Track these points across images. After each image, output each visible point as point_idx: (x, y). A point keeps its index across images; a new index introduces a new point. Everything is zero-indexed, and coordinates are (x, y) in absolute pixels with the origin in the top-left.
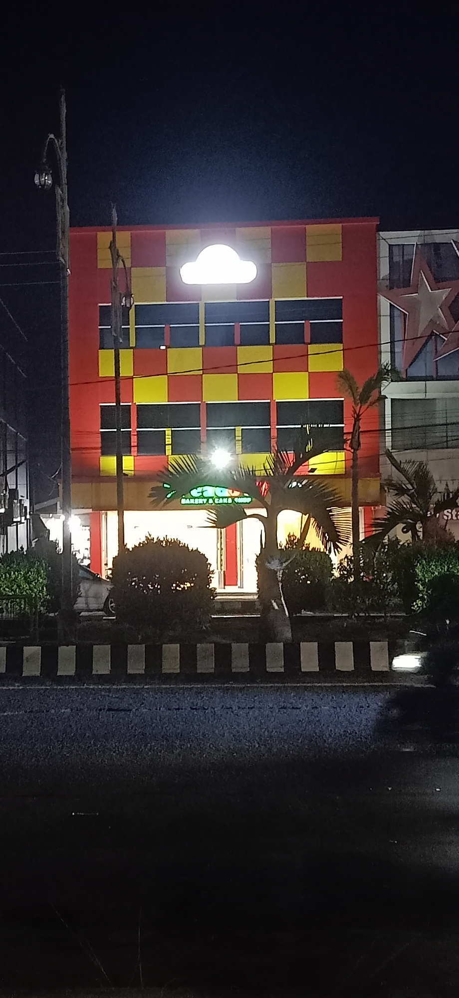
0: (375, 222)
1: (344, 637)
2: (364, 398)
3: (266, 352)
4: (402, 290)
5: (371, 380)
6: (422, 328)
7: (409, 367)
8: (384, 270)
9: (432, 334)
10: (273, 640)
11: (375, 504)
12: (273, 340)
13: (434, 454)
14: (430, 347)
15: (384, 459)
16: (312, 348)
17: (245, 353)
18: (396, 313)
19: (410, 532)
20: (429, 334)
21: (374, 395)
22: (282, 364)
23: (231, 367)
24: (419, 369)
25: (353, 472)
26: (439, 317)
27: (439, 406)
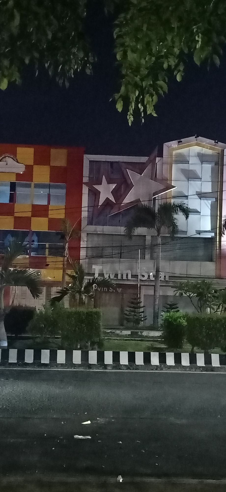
0: (82, 150)
8: (86, 173)
22: (36, 213)
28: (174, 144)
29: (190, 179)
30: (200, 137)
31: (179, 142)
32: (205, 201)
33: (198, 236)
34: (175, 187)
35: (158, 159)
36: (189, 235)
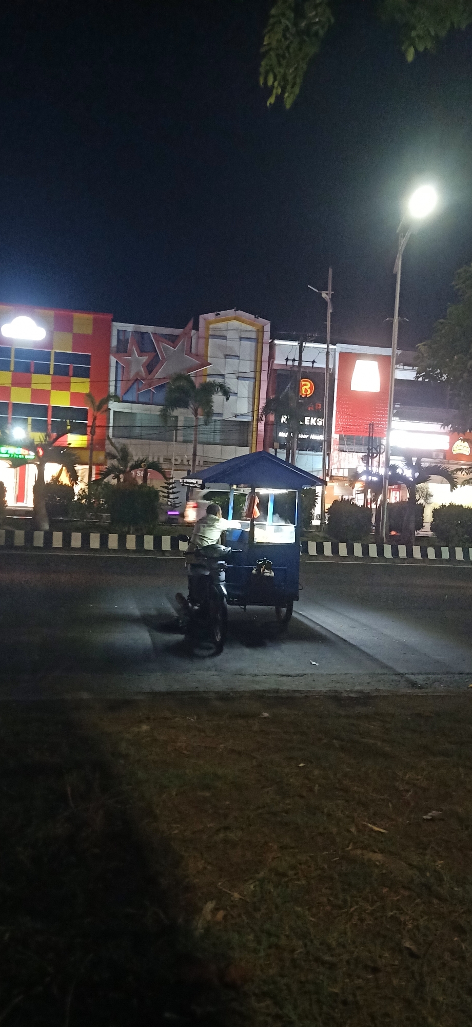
0: (110, 317)
1: (77, 530)
2: (99, 408)
3: (48, 378)
4: (122, 354)
5: (103, 400)
6: (132, 376)
7: (125, 394)
8: (114, 343)
9: (137, 380)
10: (39, 529)
11: (101, 464)
12: (52, 372)
13: (134, 441)
14: (135, 386)
15: (107, 442)
16: (73, 379)
17: (36, 378)
18: (119, 366)
19: (116, 479)
20: (135, 378)
21: (104, 407)
22: (56, 386)
23: (28, 384)
24: (129, 397)
25: (91, 447)
26: (141, 371)
27: (138, 417)
28: (211, 316)
29: (227, 357)
30: (239, 311)
31: (217, 315)
32: (243, 381)
33: (234, 419)
34: (211, 364)
35: (193, 332)
36: (225, 417)
